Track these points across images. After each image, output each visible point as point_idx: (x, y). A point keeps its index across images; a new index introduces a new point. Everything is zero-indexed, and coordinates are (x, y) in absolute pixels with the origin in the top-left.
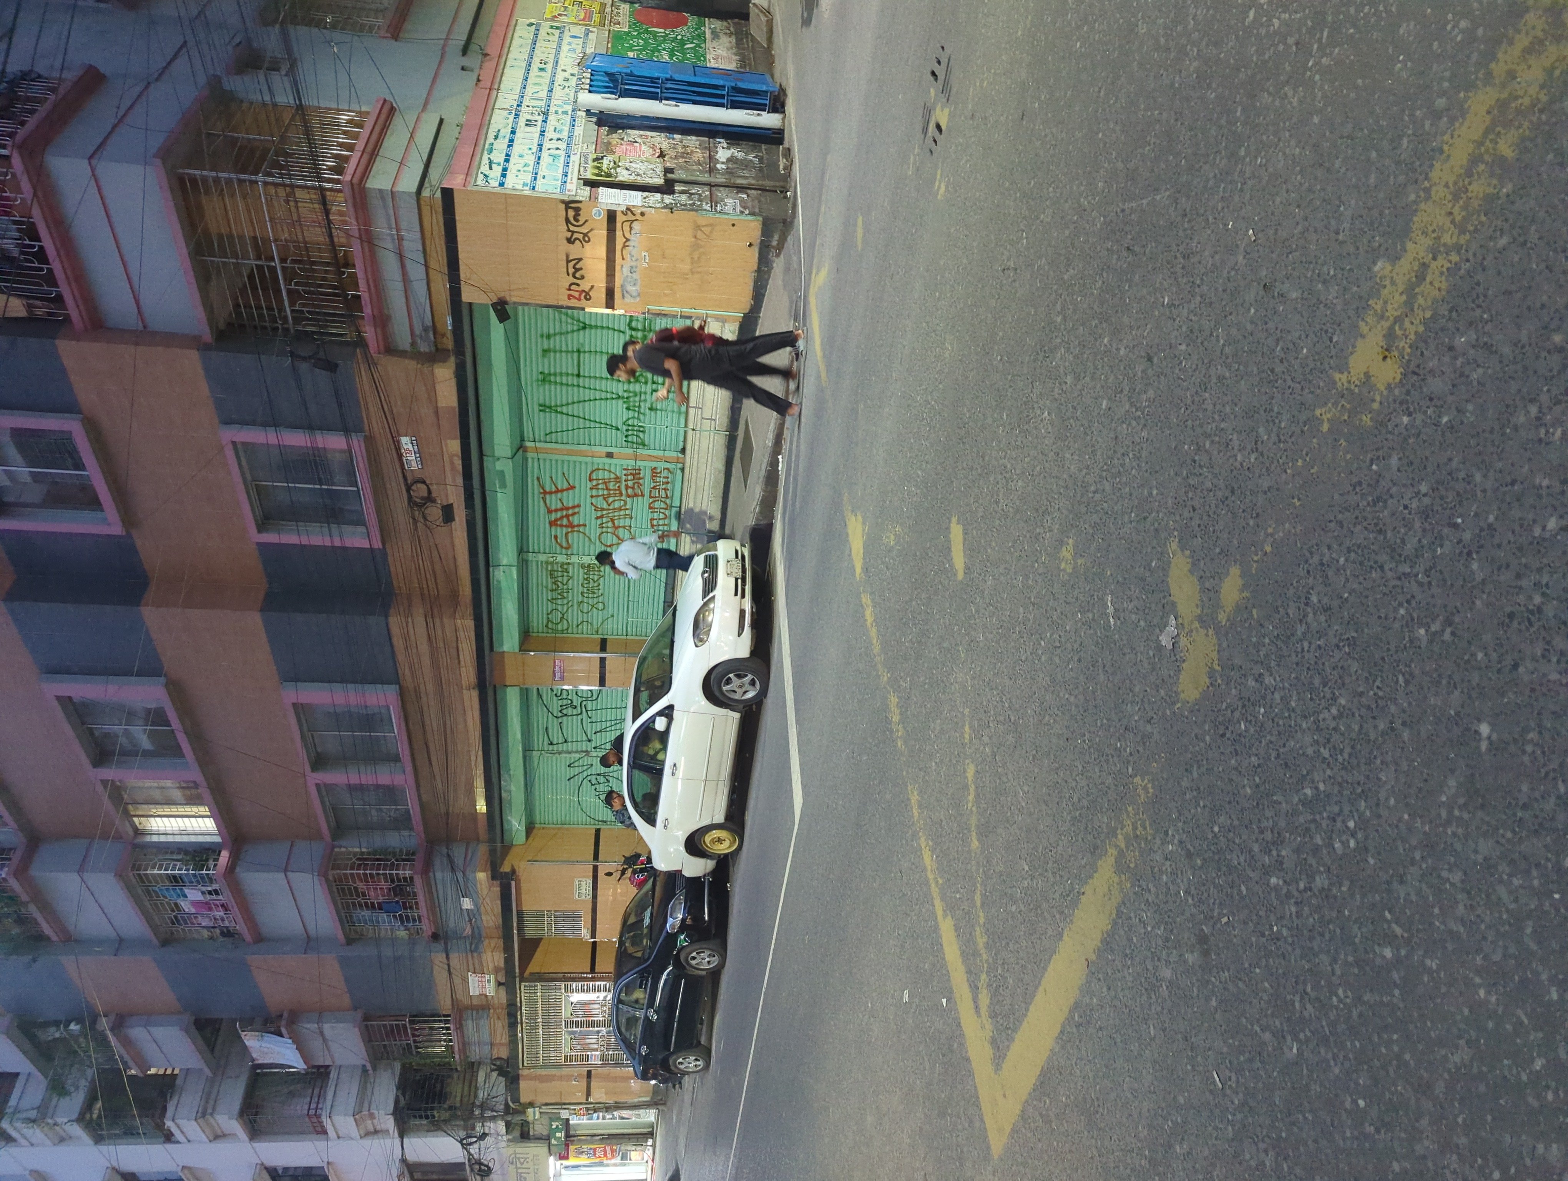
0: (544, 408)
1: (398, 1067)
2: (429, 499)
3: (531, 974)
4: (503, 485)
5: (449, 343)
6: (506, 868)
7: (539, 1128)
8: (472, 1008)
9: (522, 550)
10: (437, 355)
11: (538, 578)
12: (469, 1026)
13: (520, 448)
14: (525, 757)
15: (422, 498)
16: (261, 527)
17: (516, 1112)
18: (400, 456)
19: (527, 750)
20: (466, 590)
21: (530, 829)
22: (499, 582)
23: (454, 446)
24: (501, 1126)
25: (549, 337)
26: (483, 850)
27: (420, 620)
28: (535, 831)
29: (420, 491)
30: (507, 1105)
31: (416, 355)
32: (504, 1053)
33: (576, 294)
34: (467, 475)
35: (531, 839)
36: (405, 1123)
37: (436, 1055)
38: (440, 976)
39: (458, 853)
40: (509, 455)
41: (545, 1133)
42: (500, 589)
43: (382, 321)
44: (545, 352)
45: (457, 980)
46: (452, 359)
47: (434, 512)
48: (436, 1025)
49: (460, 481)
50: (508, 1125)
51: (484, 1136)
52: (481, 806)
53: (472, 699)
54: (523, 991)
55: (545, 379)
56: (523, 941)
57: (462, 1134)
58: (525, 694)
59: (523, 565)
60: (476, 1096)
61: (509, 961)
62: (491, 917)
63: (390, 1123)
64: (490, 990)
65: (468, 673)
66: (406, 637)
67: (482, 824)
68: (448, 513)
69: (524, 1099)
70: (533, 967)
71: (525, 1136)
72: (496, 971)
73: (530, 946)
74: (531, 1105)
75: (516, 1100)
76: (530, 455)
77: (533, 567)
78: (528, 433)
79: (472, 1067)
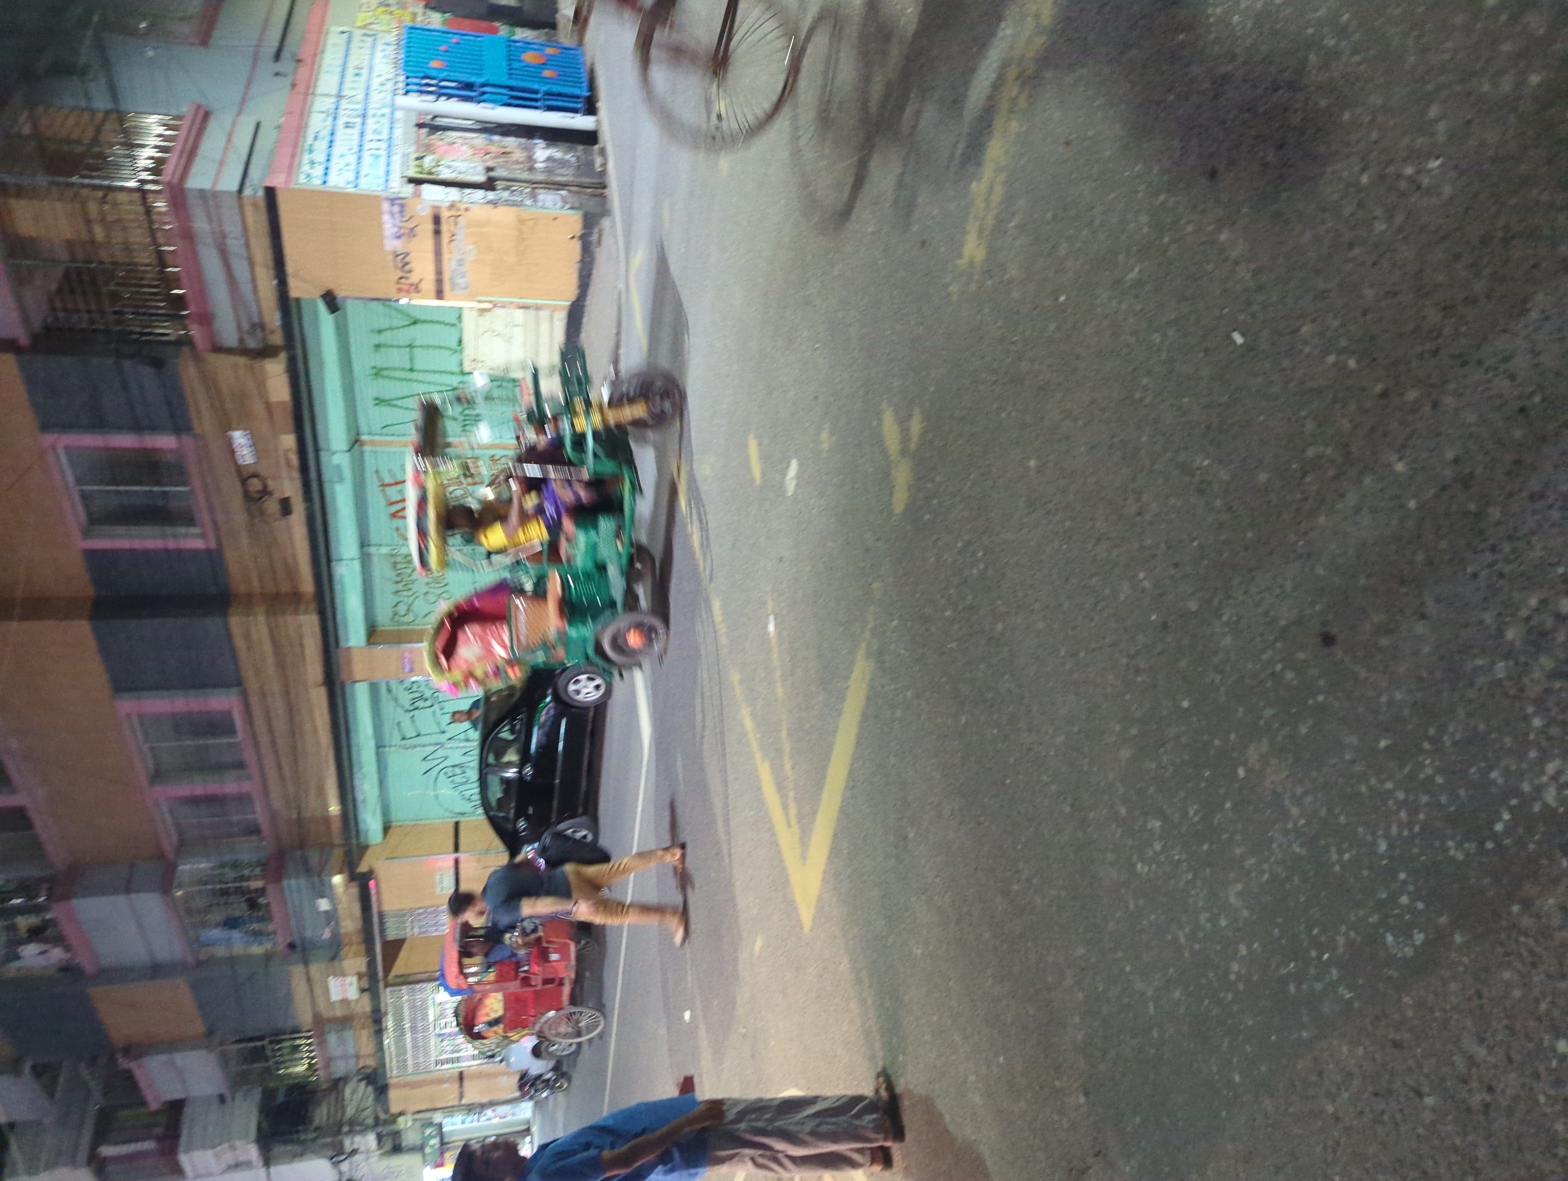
0: (379, 401)
1: (257, 1094)
2: (265, 492)
3: (397, 976)
4: (341, 479)
5: (277, 339)
6: (363, 868)
7: (410, 1138)
8: (333, 1020)
9: (364, 544)
10: (266, 352)
11: (381, 570)
12: (332, 1039)
13: (356, 442)
14: (378, 754)
15: (259, 492)
16: (86, 534)
17: (386, 1122)
18: (232, 452)
19: (380, 746)
20: (308, 586)
21: (386, 829)
22: (342, 576)
23: (289, 441)
24: (371, 1139)
25: (380, 332)
26: (338, 854)
27: (261, 618)
28: (391, 831)
29: (255, 485)
30: (377, 1118)
31: (243, 351)
32: (371, 1062)
33: (406, 287)
34: (304, 469)
35: (388, 837)
36: (269, 1150)
37: (297, 1076)
38: (299, 987)
39: (314, 857)
40: (346, 448)
41: (419, 1142)
42: (343, 587)
43: (206, 319)
44: (378, 346)
45: (318, 991)
46: (283, 355)
47: (272, 506)
48: (298, 1042)
49: (296, 475)
50: (380, 1138)
51: (354, 1152)
52: (334, 808)
53: (319, 697)
54: (388, 997)
55: (378, 373)
56: (387, 945)
57: (330, 1153)
58: (374, 689)
59: (365, 559)
60: (344, 1113)
61: (371, 964)
62: (350, 924)
63: (253, 1152)
64: (353, 993)
65: (314, 670)
66: (247, 636)
67: (336, 827)
68: (286, 507)
69: (394, 1109)
70: (399, 968)
71: (397, 1149)
72: (360, 976)
73: (393, 948)
74: (401, 1114)
75: (387, 1111)
76: (367, 448)
77: (375, 560)
78: (364, 428)
79: (337, 1084)
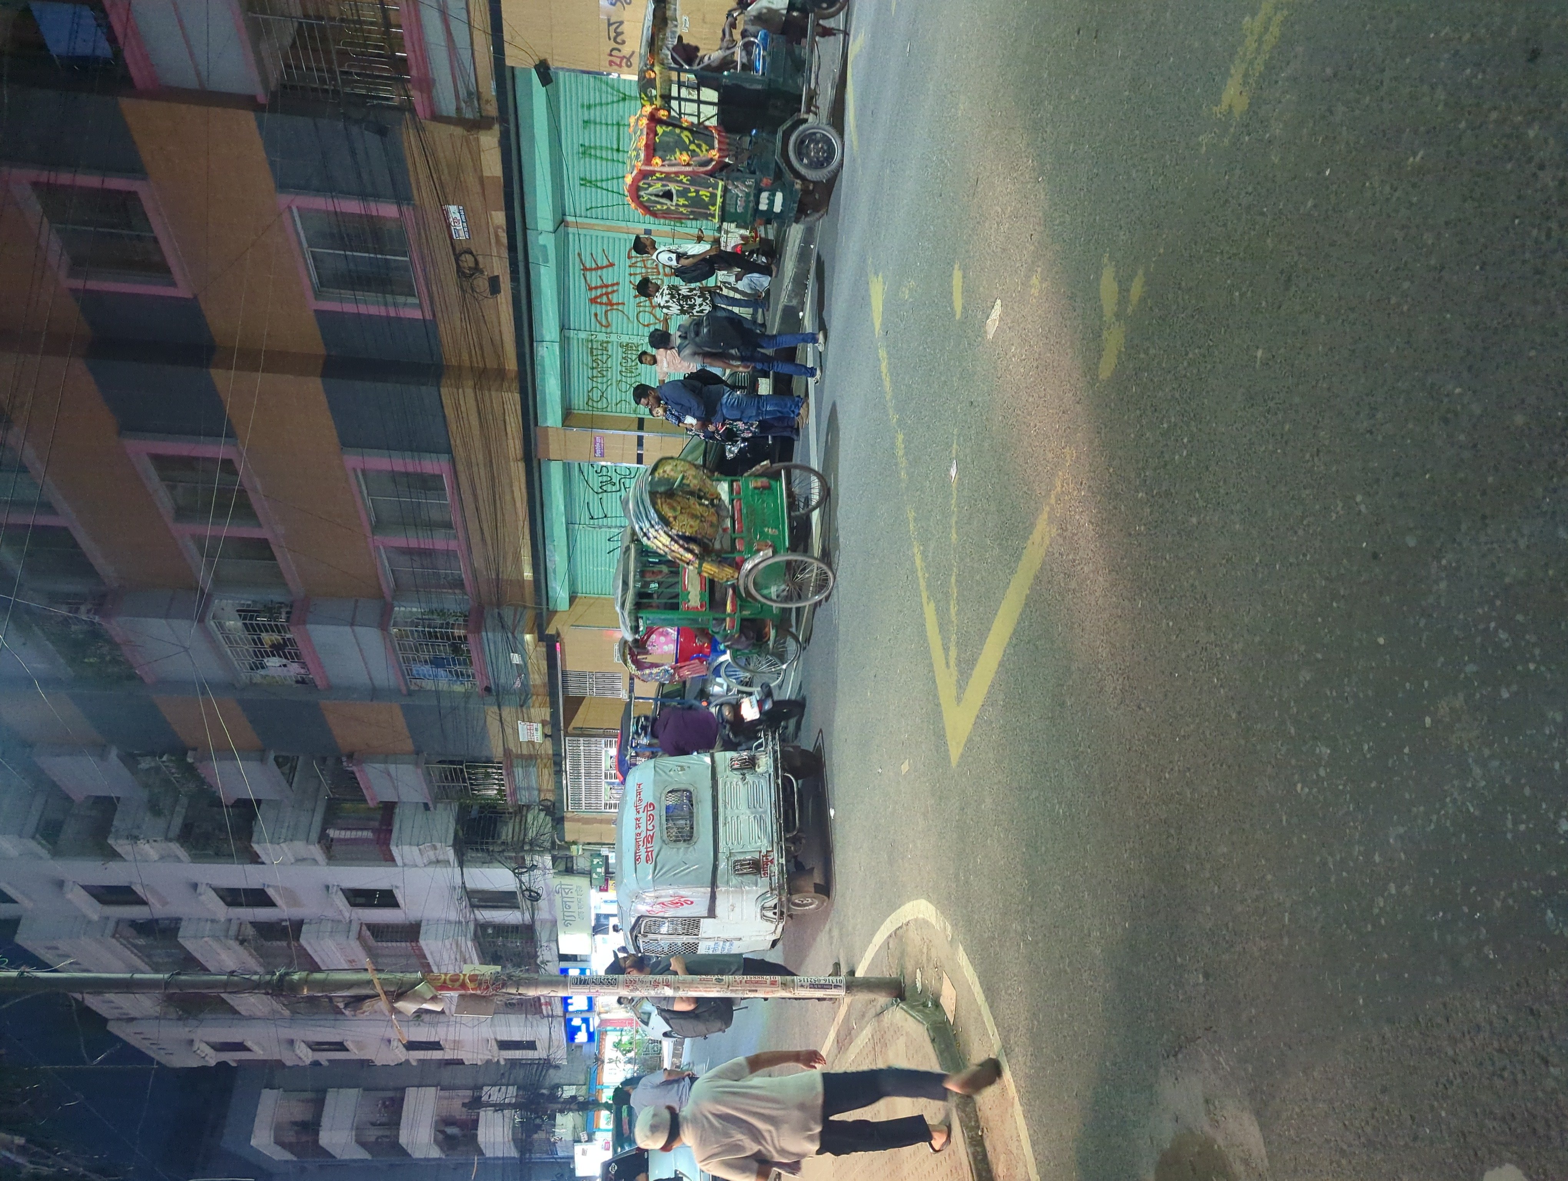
0: (585, 182)
1: (455, 806)
2: (477, 269)
3: (574, 728)
4: (546, 261)
5: (492, 110)
6: (551, 631)
7: (581, 863)
8: (521, 757)
9: (564, 327)
10: (480, 124)
11: (579, 355)
12: (519, 772)
13: (561, 223)
14: (567, 530)
15: (470, 268)
16: (318, 295)
17: (560, 848)
18: (449, 226)
19: (569, 523)
20: (512, 365)
21: (572, 599)
22: (543, 357)
23: (499, 218)
24: (548, 859)
25: (589, 107)
26: (529, 615)
27: (469, 392)
28: (577, 600)
29: (468, 261)
30: (553, 843)
31: (459, 121)
32: (550, 797)
33: (618, 61)
34: (512, 247)
35: (573, 606)
36: (463, 855)
37: (489, 798)
38: (493, 727)
39: (508, 614)
40: (551, 229)
41: (587, 869)
42: (543, 367)
43: (427, 84)
44: (586, 122)
45: (509, 731)
46: (497, 127)
47: (482, 283)
48: (490, 770)
49: (505, 254)
50: (554, 859)
51: (534, 867)
52: (528, 574)
53: (518, 470)
54: (567, 745)
55: (585, 151)
56: (567, 699)
57: (514, 865)
58: (567, 469)
59: (565, 342)
60: (525, 835)
61: (554, 715)
62: (538, 677)
63: (451, 854)
64: (538, 737)
65: (514, 445)
66: (457, 407)
67: (529, 591)
68: (494, 285)
69: (569, 838)
70: (577, 722)
71: (569, 871)
72: (544, 723)
73: (574, 704)
74: (575, 843)
75: (562, 839)
76: (571, 230)
77: (574, 344)
78: (569, 208)
79: (521, 810)
